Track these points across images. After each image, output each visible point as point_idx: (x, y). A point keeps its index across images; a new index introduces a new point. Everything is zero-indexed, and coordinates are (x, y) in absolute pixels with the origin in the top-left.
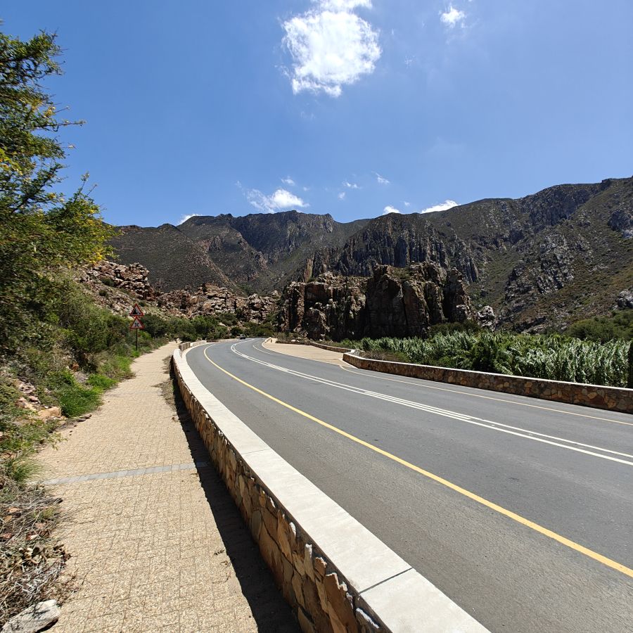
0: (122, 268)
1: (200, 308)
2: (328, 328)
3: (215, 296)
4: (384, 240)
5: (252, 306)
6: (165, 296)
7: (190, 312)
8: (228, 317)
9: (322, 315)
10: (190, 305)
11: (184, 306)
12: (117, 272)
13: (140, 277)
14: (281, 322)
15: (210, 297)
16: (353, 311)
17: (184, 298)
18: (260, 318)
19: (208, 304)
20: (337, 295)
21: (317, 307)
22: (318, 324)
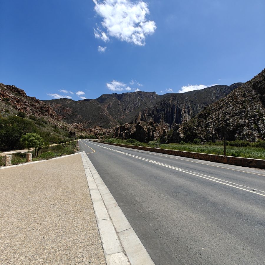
0: (78, 124)
1: (94, 132)
2: (125, 137)
3: (98, 129)
4: (168, 105)
5: (107, 132)
6: (86, 130)
7: (92, 133)
8: (101, 134)
9: (124, 134)
10: (92, 131)
11: (91, 131)
12: (77, 125)
13: (81, 126)
14: (113, 135)
15: (97, 129)
16: (131, 133)
17: (91, 130)
18: (109, 134)
19: (96, 131)
20: (128, 129)
21: (123, 132)
22: (123, 136)
